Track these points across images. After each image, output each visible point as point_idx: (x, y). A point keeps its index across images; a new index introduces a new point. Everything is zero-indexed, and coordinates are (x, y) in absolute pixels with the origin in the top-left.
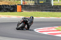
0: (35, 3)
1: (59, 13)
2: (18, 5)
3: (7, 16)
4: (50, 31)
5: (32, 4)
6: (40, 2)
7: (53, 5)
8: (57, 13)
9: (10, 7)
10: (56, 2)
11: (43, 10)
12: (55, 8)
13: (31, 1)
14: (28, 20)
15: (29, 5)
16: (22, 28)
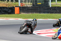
0: (33, 5)
1: (57, 14)
2: (16, 7)
3: (5, 18)
4: (48, 33)
5: (30, 6)
6: (38, 4)
7: (50, 6)
8: (55, 14)
9: (8, 9)
10: (54, 3)
11: (41, 12)
12: (53, 9)
13: (28, 2)
14: (31, 23)
15: (27, 7)
16: (26, 32)
